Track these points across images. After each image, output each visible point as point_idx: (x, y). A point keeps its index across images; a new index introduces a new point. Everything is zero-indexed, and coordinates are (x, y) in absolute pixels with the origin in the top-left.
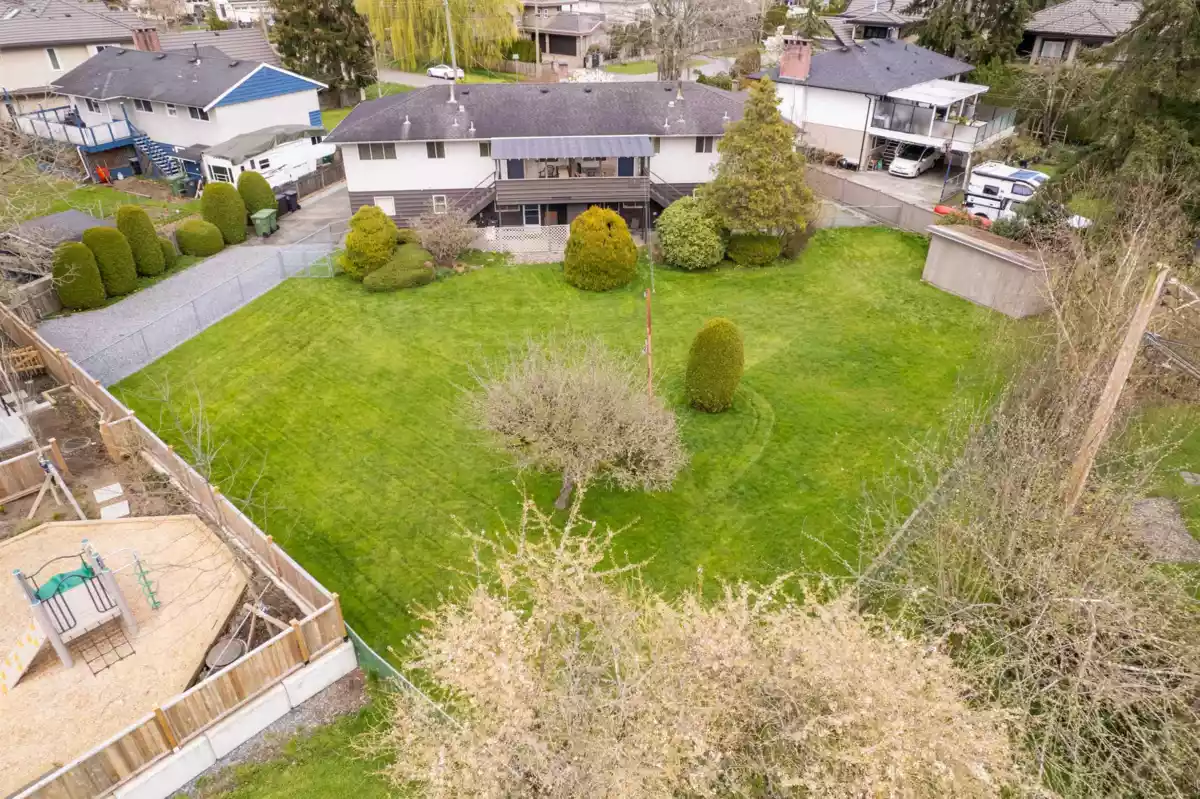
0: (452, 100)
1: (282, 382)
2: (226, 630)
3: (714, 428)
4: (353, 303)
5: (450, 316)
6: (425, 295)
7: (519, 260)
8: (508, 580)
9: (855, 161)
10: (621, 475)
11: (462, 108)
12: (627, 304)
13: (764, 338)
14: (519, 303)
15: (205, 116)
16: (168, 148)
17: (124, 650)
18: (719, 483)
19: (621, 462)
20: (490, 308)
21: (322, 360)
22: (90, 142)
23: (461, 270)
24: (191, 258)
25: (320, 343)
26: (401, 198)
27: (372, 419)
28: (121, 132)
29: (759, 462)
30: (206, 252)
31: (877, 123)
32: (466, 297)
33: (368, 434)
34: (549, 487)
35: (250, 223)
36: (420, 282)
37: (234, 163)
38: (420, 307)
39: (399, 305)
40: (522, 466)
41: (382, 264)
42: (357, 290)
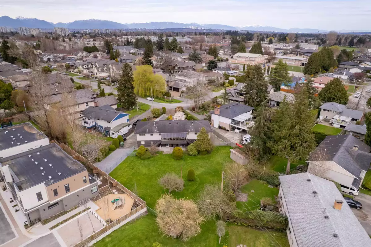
0: (155, 125)
1: (131, 175)
2: (133, 206)
3: (191, 183)
4: (139, 161)
5: (154, 164)
6: (150, 160)
7: (165, 153)
8: (164, 197)
9: (228, 129)
10: (176, 190)
11: (156, 127)
12: (182, 162)
13: (201, 169)
14: (165, 162)
15: (110, 123)
16: (101, 127)
17: (123, 208)
18: (190, 191)
19: (176, 188)
20: (160, 163)
21: (136, 172)
22: (89, 127)
23: (156, 155)
24: (111, 152)
25: (135, 169)
26: (145, 141)
27: (145, 181)
28: (94, 124)
29: (196, 188)
30: (113, 150)
31: (231, 123)
32: (157, 160)
33: (144, 183)
34: (167, 191)
35: (120, 144)
36: (149, 158)
37: (116, 132)
38: (150, 162)
39: (146, 162)
40: (165, 188)
41: (143, 155)
42: (139, 159)
